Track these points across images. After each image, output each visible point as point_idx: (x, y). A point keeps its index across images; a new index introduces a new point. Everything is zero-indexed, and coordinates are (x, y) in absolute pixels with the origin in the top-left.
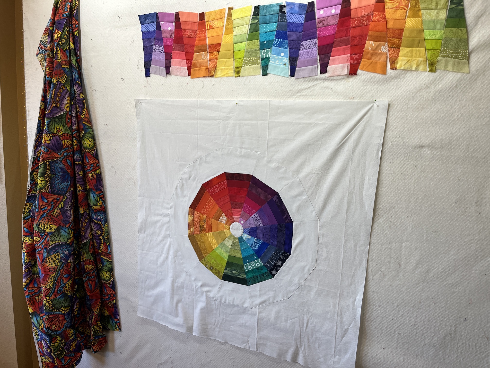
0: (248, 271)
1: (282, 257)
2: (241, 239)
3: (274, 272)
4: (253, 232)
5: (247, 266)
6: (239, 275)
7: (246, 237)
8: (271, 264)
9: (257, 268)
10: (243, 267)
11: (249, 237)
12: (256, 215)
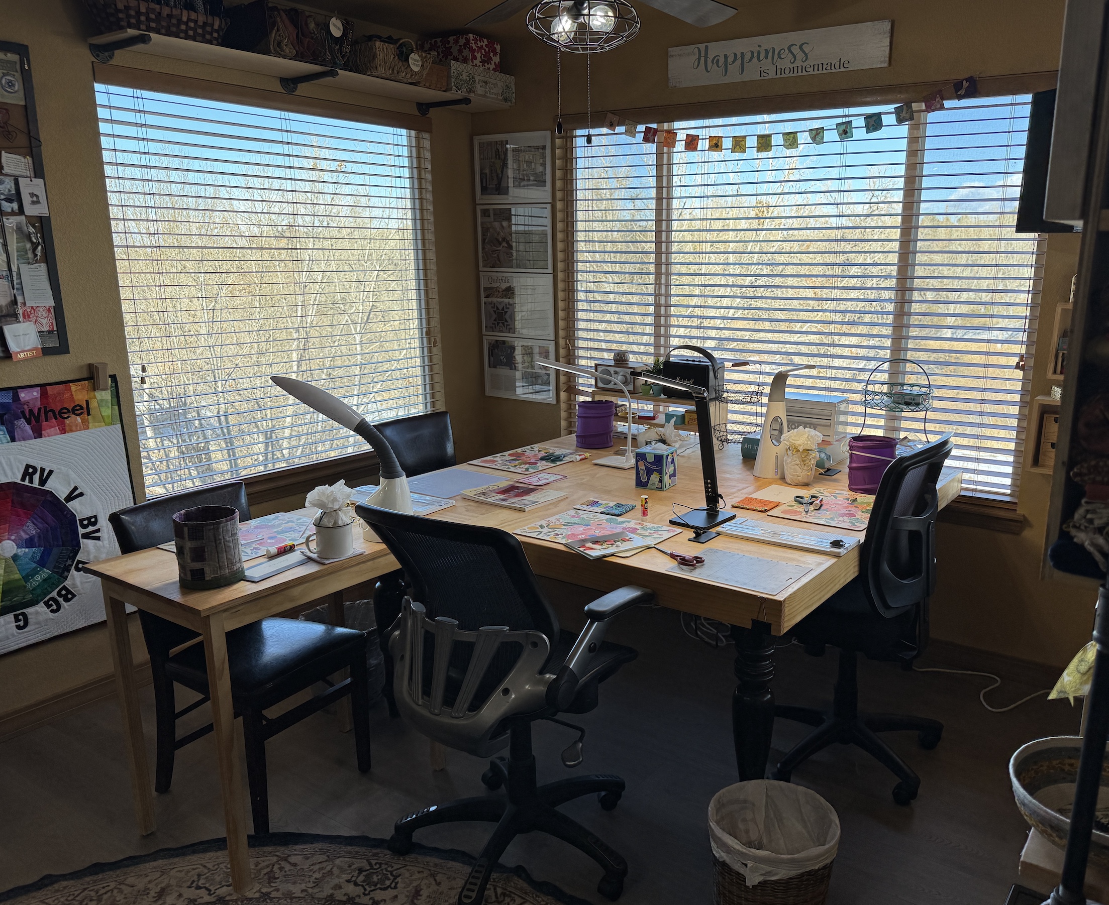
0: (34, 589)
1: (71, 555)
2: (15, 558)
3: (66, 573)
4: (29, 543)
5: (31, 583)
6: (24, 599)
7: (21, 551)
8: (59, 568)
9: (45, 580)
10: (25, 587)
11: (27, 550)
12: (30, 523)
